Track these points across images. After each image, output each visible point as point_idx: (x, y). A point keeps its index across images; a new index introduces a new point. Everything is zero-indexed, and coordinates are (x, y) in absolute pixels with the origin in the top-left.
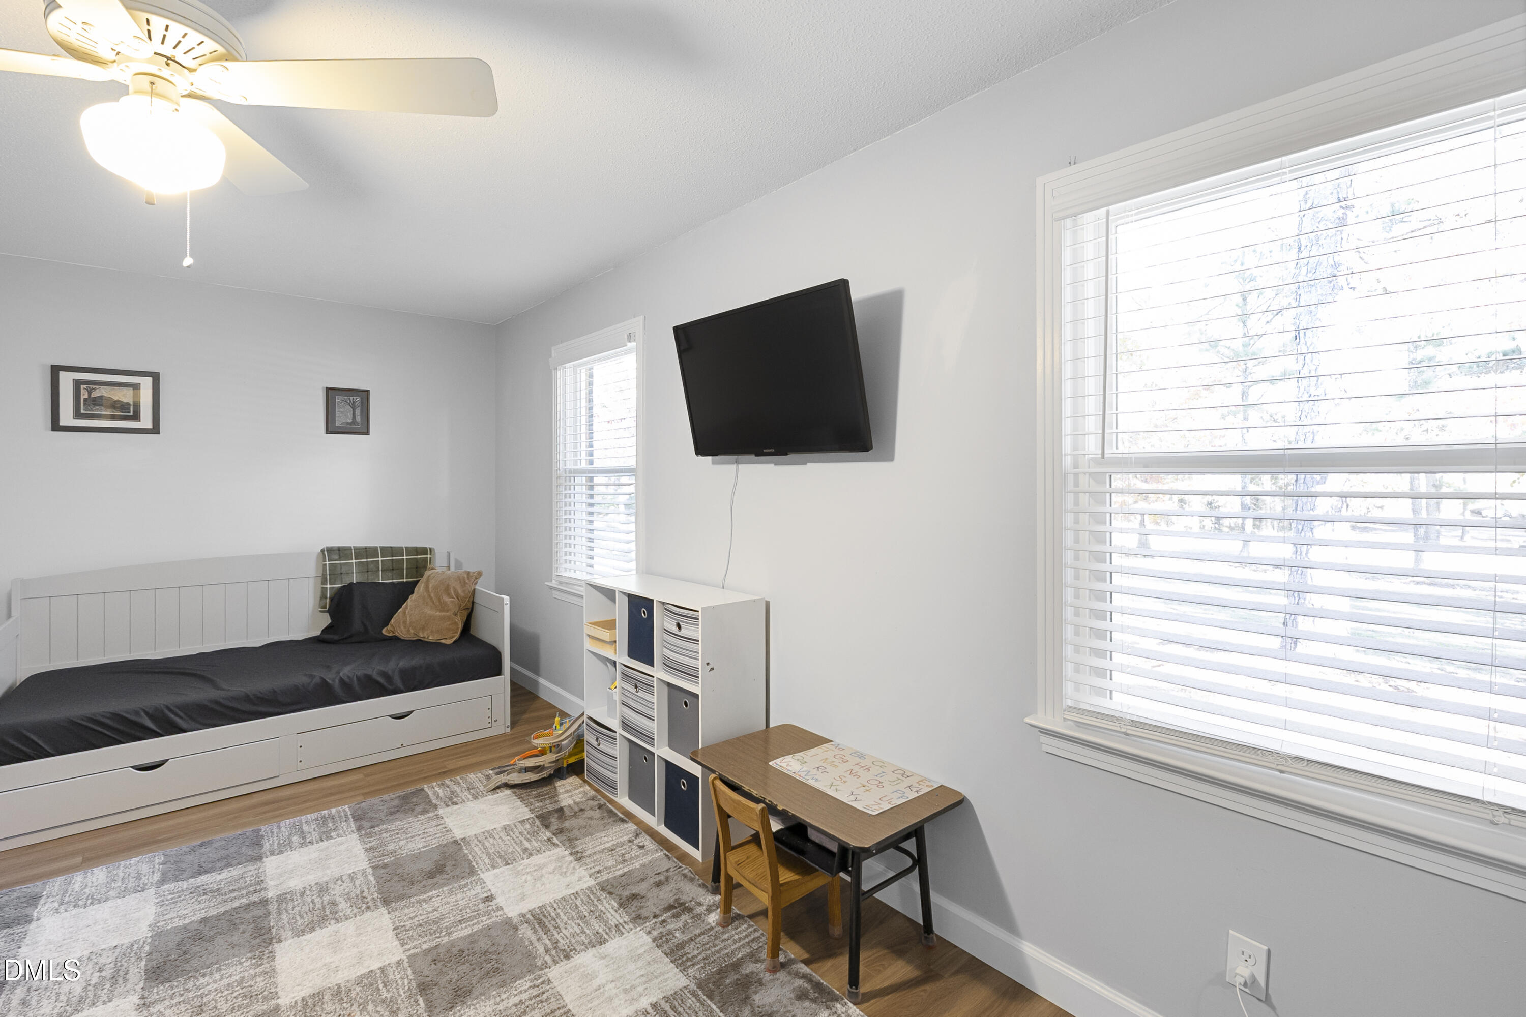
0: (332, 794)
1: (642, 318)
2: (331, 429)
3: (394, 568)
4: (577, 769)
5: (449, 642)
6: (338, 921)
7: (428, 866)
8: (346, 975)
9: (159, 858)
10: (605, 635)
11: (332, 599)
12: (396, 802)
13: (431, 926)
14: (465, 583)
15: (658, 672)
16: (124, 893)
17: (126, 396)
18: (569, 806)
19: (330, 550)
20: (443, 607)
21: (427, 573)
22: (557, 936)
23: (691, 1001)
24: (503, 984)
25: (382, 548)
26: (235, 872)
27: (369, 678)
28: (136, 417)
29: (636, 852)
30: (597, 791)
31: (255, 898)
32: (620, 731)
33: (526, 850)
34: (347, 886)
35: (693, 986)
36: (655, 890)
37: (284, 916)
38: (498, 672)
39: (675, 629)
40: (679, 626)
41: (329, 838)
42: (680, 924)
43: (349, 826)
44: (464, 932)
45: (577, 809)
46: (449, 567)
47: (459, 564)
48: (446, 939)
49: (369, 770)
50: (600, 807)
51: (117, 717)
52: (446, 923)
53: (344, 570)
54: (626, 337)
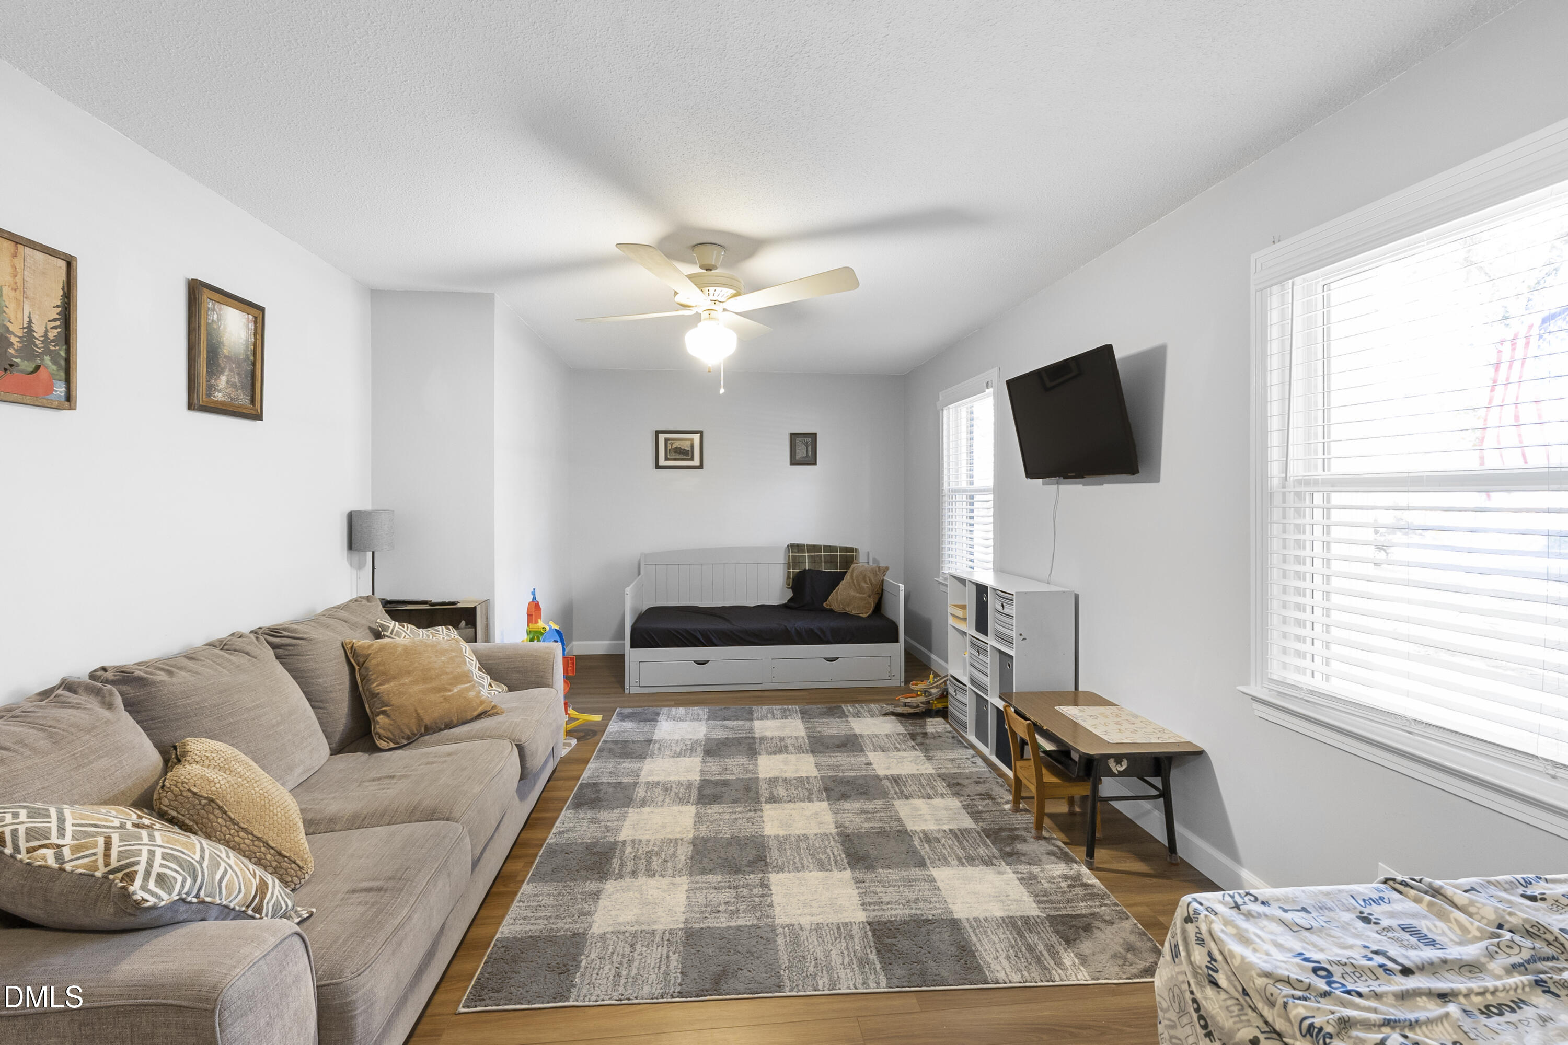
0: (790, 699)
1: (996, 369)
2: (794, 462)
3: (831, 561)
4: (943, 713)
5: (864, 616)
6: (787, 753)
7: (837, 742)
8: (789, 774)
9: (706, 710)
10: (960, 613)
11: (793, 580)
12: (825, 710)
13: (837, 767)
14: (877, 574)
15: (991, 641)
16: (692, 720)
17: (686, 446)
18: (932, 733)
19: (792, 546)
20: (861, 590)
21: (853, 566)
22: (903, 788)
23: (975, 835)
24: (868, 799)
25: (824, 546)
26: (741, 723)
27: (812, 630)
28: (692, 459)
29: (969, 763)
30: (955, 729)
31: (750, 735)
32: (969, 685)
33: (896, 748)
34: (794, 741)
35: (979, 829)
36: (974, 785)
37: (763, 746)
38: (897, 641)
39: (1000, 608)
40: (1003, 606)
41: (786, 718)
42: (984, 803)
43: (797, 715)
44: (853, 774)
45: (936, 735)
46: (868, 563)
47: (875, 560)
48: (841, 775)
49: (811, 691)
50: (953, 737)
51: (687, 631)
52: (842, 768)
53: (801, 560)
54: (985, 385)
